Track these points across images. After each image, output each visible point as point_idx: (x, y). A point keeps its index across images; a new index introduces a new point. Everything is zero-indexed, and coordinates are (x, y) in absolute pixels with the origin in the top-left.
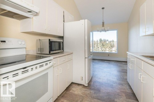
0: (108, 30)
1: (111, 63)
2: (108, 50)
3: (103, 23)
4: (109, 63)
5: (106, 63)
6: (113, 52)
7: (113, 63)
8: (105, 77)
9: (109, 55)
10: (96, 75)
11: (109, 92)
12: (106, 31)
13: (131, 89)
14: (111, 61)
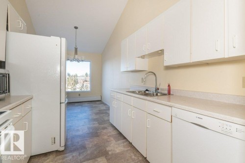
0: (83, 61)
1: (84, 105)
2: (70, 87)
3: (76, 49)
4: (82, 106)
5: (77, 106)
6: (78, 90)
7: (86, 104)
8: (83, 126)
9: (79, 95)
10: (70, 126)
11: (97, 144)
12: (78, 61)
13: (116, 129)
14: (84, 103)
